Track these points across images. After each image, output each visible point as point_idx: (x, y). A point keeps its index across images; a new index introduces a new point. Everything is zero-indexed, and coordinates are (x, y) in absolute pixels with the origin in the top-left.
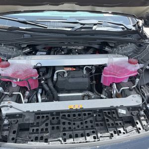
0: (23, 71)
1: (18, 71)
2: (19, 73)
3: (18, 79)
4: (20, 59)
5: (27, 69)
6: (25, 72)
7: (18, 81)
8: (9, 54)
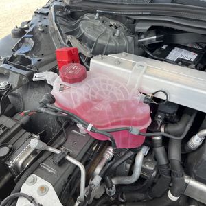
0: (112, 104)
1: (99, 101)
2: (99, 107)
3: (90, 126)
4: (119, 63)
5: (124, 99)
6: (117, 106)
7: (89, 129)
8: (100, 41)
